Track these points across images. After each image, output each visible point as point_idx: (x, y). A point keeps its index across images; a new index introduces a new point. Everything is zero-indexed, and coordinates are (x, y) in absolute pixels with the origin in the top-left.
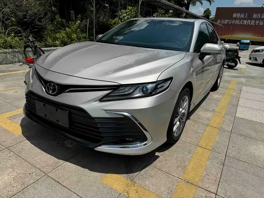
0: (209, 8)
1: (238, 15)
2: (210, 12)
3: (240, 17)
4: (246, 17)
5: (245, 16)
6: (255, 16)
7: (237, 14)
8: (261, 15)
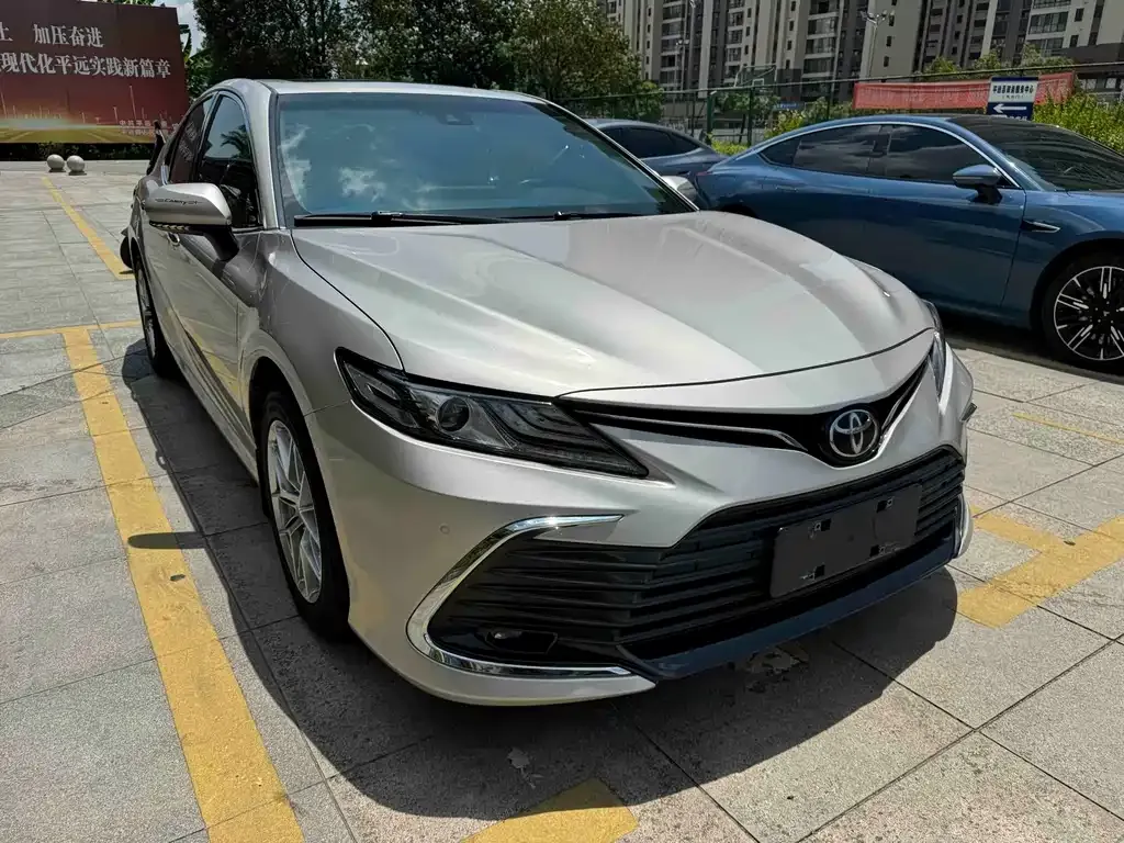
6: (41, 35)
8: (63, 31)
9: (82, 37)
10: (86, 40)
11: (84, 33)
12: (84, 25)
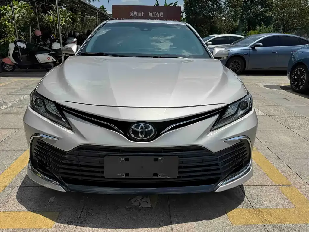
0: (103, 6)
1: (135, 14)
2: (105, 9)
3: (137, 15)
4: (143, 16)
5: (141, 15)
6: (151, 15)
7: (134, 12)
8: (155, 13)
9: (159, 15)
10: (160, 15)
11: (159, 14)
12: (160, 12)
